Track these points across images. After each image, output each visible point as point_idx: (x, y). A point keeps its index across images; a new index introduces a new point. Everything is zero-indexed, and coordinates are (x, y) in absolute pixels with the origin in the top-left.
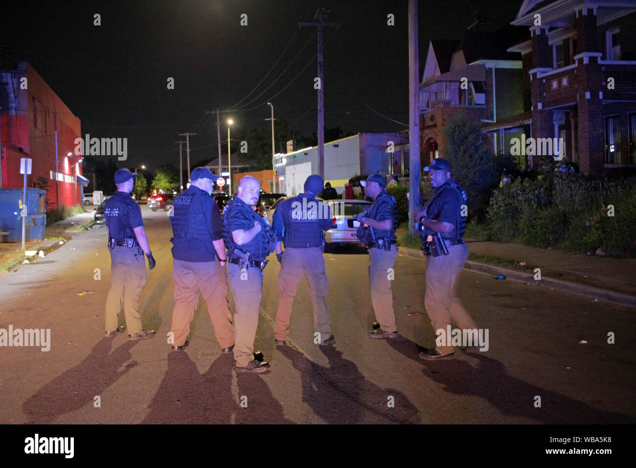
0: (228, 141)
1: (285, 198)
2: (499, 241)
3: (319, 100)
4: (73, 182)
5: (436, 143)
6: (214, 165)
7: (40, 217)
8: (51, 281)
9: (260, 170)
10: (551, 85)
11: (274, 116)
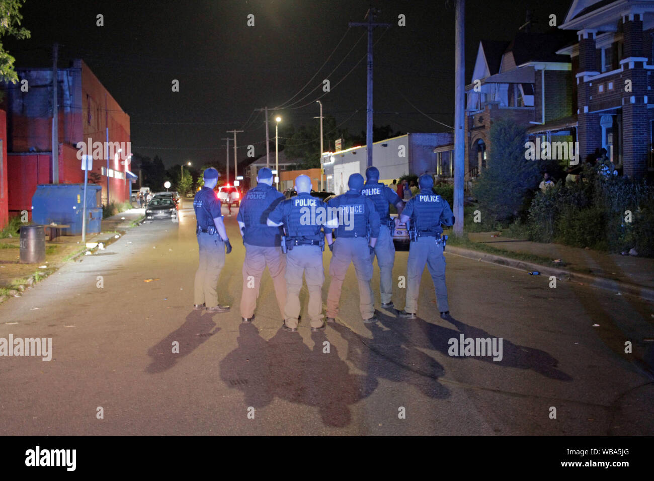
0: (275, 139)
1: (333, 196)
2: (540, 241)
3: (368, 99)
4: (122, 178)
5: (484, 144)
6: (260, 163)
7: (97, 212)
8: (117, 270)
9: (307, 169)
10: (597, 89)
11: (323, 113)
